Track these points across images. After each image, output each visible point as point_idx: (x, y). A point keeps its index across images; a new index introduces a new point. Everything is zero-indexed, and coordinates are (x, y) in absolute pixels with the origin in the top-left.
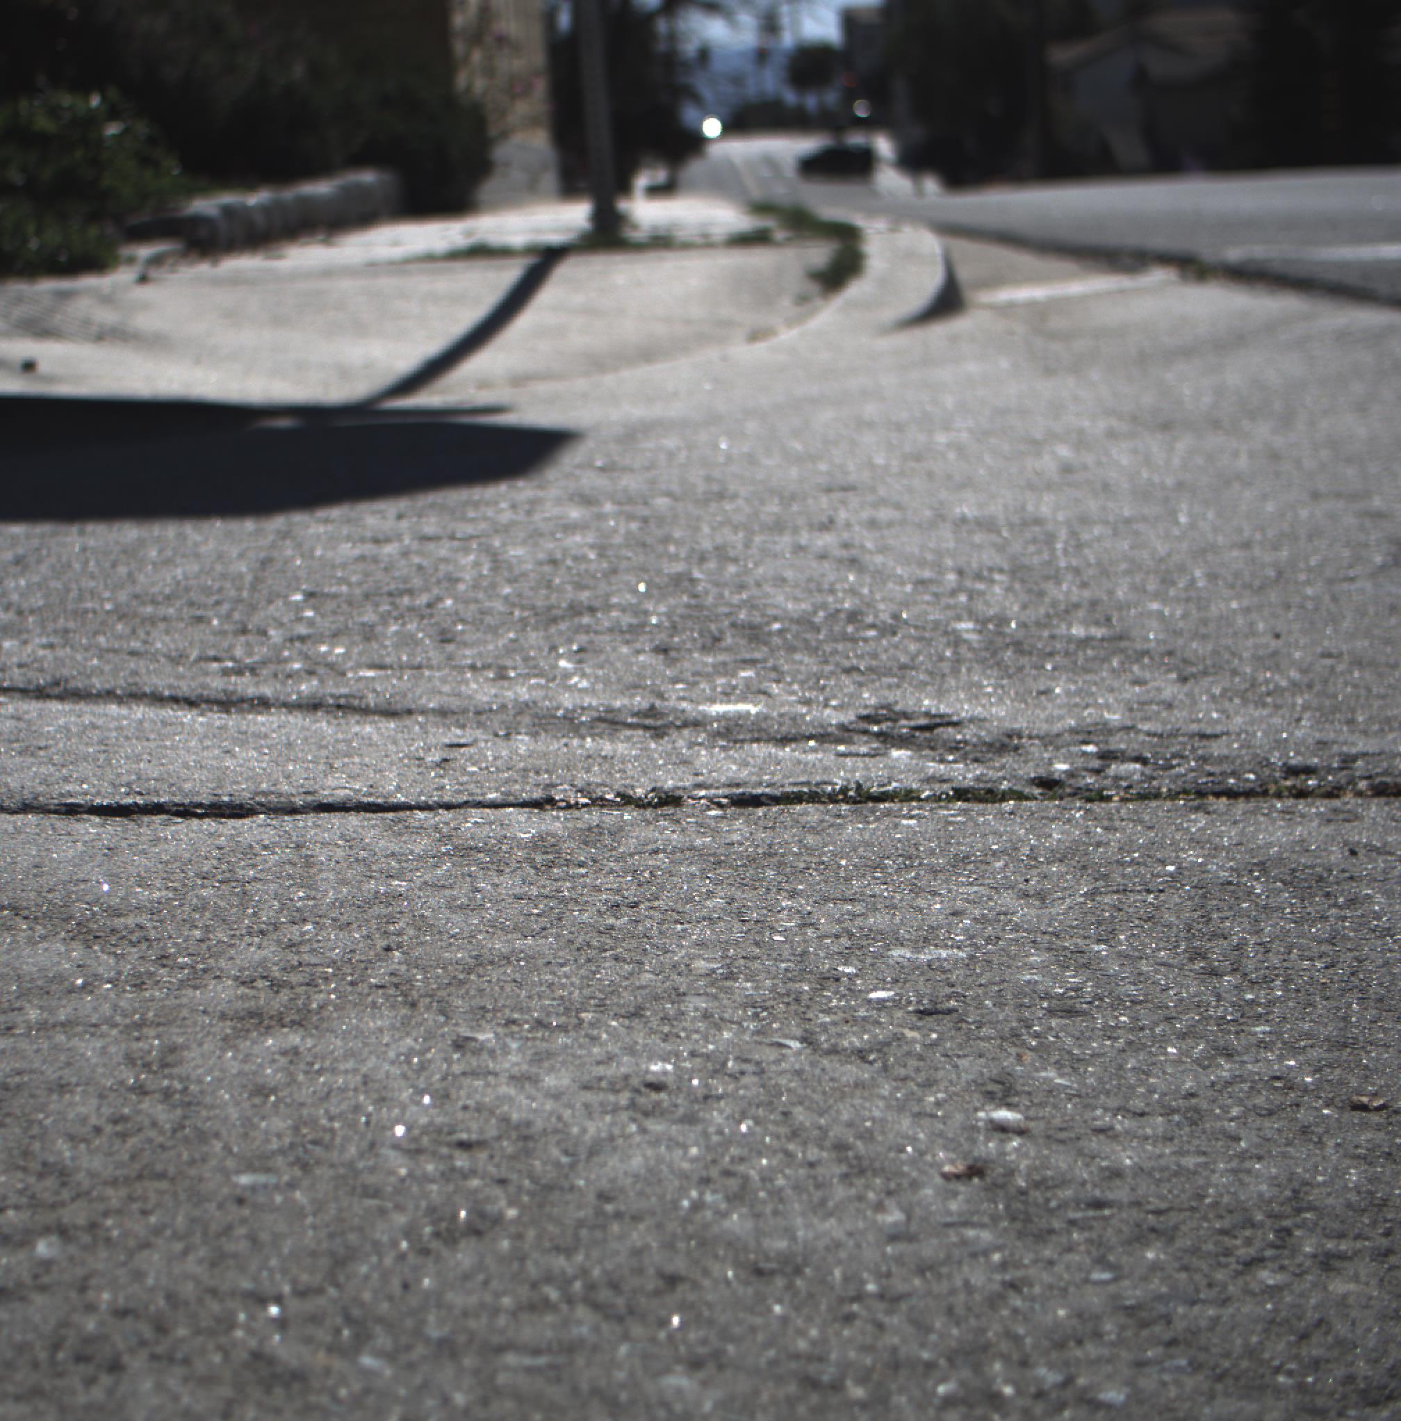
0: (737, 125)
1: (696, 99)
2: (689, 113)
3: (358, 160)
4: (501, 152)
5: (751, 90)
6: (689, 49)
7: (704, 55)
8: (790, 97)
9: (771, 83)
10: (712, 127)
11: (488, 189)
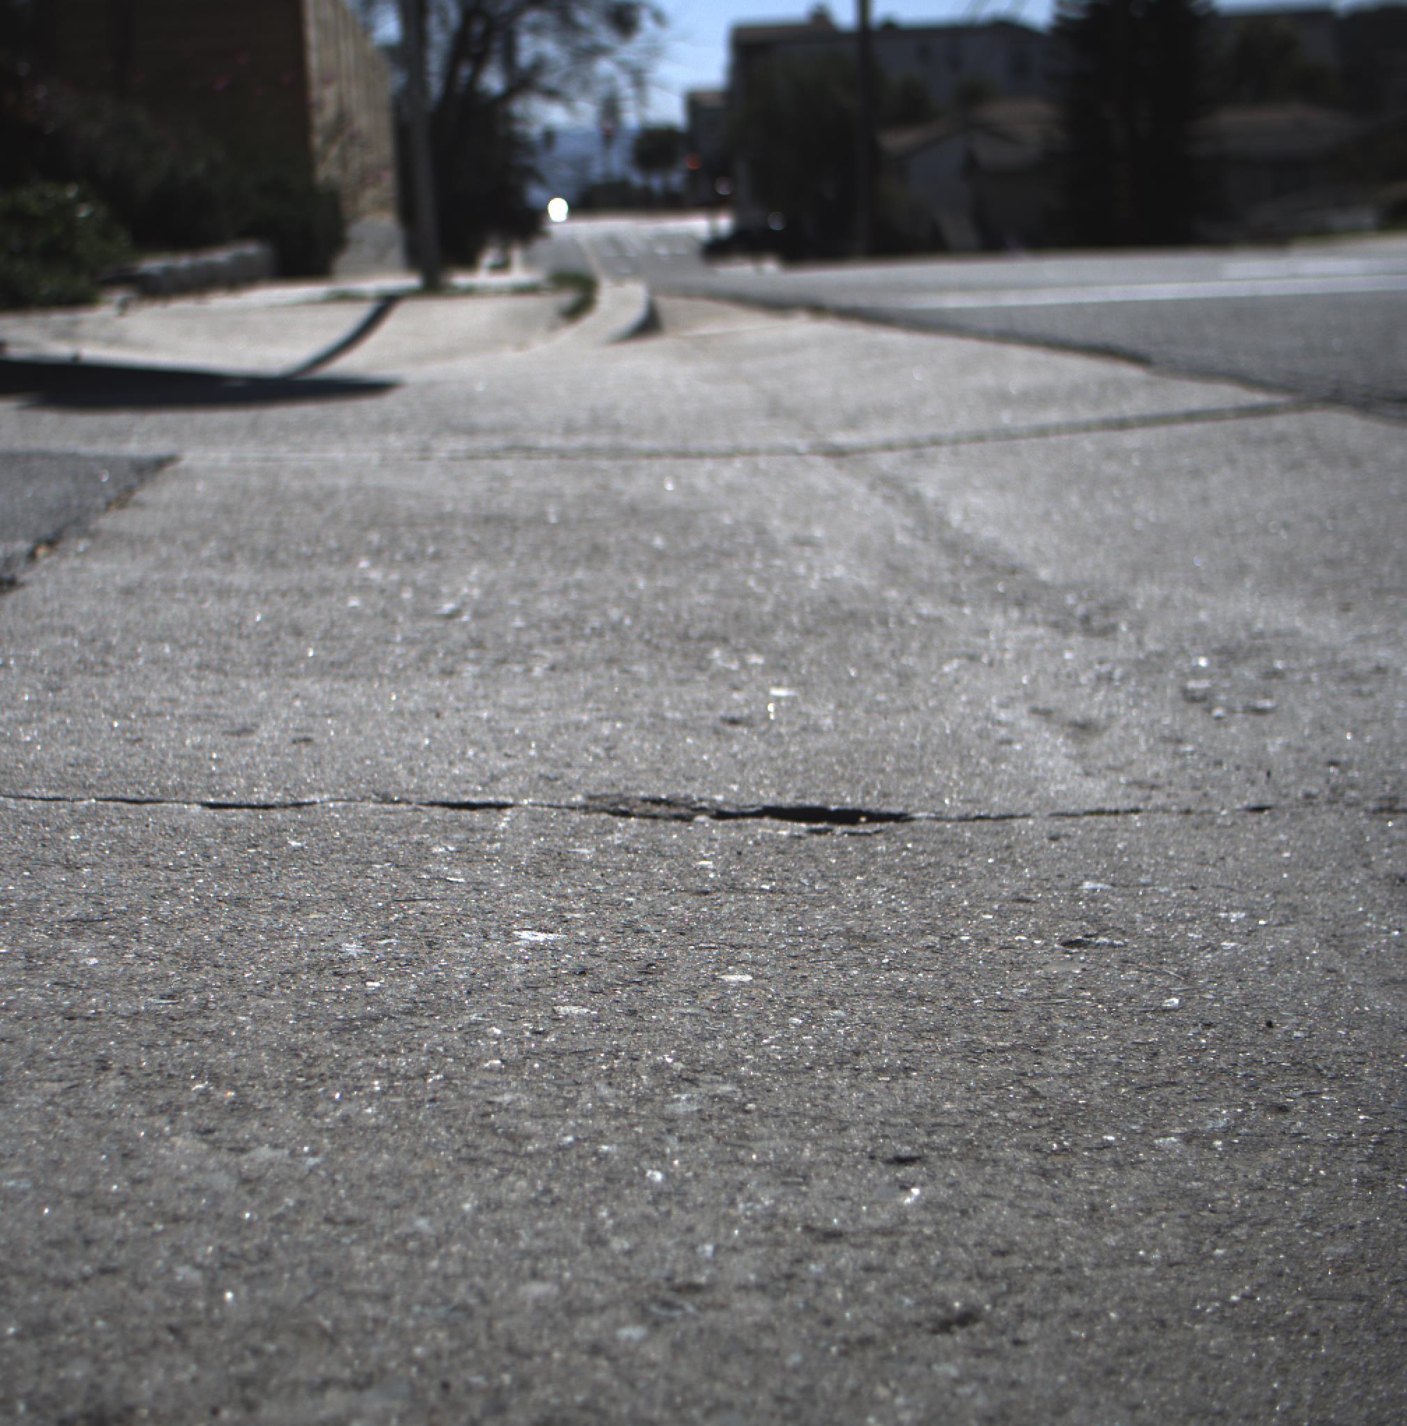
0: (583, 205)
1: (540, 179)
2: (535, 194)
3: (246, 234)
4: (355, 230)
5: (597, 171)
6: (535, 131)
7: (550, 137)
8: (637, 179)
9: (617, 163)
10: (558, 209)
11: (344, 260)
